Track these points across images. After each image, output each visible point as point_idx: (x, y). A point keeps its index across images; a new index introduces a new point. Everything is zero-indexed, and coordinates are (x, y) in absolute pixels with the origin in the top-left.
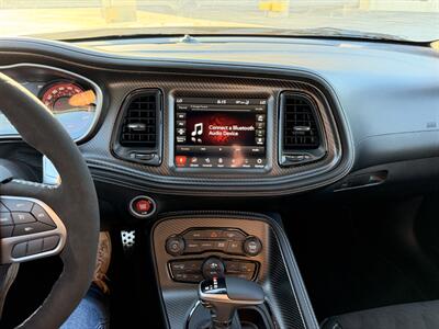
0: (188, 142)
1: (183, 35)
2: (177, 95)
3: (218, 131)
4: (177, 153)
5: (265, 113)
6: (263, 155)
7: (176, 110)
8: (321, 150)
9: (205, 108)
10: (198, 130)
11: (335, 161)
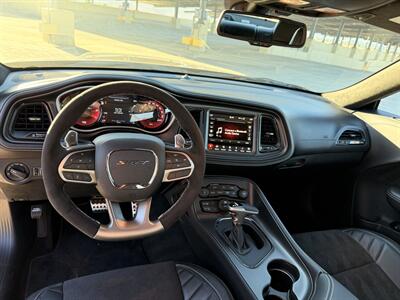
0: (214, 137)
1: (184, 74)
2: (211, 113)
3: (229, 132)
4: (209, 142)
5: (252, 125)
6: (251, 146)
7: (210, 120)
8: (278, 144)
9: (223, 120)
10: (220, 131)
11: (285, 149)
